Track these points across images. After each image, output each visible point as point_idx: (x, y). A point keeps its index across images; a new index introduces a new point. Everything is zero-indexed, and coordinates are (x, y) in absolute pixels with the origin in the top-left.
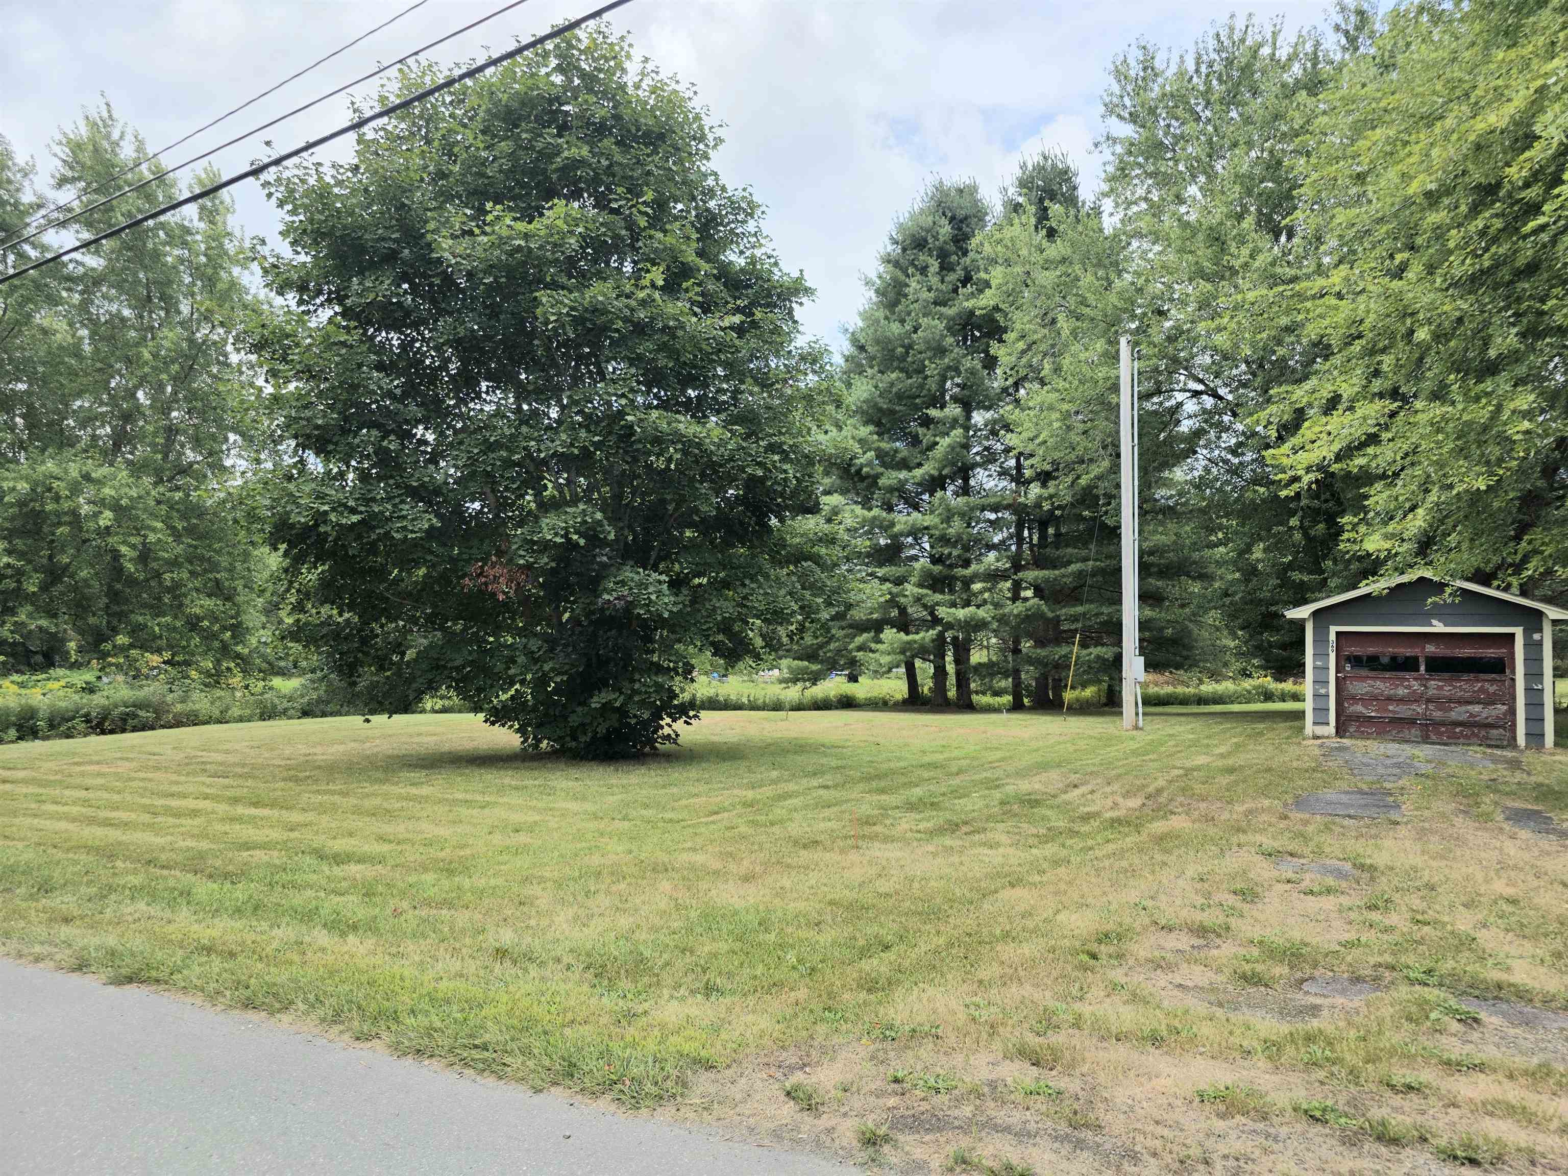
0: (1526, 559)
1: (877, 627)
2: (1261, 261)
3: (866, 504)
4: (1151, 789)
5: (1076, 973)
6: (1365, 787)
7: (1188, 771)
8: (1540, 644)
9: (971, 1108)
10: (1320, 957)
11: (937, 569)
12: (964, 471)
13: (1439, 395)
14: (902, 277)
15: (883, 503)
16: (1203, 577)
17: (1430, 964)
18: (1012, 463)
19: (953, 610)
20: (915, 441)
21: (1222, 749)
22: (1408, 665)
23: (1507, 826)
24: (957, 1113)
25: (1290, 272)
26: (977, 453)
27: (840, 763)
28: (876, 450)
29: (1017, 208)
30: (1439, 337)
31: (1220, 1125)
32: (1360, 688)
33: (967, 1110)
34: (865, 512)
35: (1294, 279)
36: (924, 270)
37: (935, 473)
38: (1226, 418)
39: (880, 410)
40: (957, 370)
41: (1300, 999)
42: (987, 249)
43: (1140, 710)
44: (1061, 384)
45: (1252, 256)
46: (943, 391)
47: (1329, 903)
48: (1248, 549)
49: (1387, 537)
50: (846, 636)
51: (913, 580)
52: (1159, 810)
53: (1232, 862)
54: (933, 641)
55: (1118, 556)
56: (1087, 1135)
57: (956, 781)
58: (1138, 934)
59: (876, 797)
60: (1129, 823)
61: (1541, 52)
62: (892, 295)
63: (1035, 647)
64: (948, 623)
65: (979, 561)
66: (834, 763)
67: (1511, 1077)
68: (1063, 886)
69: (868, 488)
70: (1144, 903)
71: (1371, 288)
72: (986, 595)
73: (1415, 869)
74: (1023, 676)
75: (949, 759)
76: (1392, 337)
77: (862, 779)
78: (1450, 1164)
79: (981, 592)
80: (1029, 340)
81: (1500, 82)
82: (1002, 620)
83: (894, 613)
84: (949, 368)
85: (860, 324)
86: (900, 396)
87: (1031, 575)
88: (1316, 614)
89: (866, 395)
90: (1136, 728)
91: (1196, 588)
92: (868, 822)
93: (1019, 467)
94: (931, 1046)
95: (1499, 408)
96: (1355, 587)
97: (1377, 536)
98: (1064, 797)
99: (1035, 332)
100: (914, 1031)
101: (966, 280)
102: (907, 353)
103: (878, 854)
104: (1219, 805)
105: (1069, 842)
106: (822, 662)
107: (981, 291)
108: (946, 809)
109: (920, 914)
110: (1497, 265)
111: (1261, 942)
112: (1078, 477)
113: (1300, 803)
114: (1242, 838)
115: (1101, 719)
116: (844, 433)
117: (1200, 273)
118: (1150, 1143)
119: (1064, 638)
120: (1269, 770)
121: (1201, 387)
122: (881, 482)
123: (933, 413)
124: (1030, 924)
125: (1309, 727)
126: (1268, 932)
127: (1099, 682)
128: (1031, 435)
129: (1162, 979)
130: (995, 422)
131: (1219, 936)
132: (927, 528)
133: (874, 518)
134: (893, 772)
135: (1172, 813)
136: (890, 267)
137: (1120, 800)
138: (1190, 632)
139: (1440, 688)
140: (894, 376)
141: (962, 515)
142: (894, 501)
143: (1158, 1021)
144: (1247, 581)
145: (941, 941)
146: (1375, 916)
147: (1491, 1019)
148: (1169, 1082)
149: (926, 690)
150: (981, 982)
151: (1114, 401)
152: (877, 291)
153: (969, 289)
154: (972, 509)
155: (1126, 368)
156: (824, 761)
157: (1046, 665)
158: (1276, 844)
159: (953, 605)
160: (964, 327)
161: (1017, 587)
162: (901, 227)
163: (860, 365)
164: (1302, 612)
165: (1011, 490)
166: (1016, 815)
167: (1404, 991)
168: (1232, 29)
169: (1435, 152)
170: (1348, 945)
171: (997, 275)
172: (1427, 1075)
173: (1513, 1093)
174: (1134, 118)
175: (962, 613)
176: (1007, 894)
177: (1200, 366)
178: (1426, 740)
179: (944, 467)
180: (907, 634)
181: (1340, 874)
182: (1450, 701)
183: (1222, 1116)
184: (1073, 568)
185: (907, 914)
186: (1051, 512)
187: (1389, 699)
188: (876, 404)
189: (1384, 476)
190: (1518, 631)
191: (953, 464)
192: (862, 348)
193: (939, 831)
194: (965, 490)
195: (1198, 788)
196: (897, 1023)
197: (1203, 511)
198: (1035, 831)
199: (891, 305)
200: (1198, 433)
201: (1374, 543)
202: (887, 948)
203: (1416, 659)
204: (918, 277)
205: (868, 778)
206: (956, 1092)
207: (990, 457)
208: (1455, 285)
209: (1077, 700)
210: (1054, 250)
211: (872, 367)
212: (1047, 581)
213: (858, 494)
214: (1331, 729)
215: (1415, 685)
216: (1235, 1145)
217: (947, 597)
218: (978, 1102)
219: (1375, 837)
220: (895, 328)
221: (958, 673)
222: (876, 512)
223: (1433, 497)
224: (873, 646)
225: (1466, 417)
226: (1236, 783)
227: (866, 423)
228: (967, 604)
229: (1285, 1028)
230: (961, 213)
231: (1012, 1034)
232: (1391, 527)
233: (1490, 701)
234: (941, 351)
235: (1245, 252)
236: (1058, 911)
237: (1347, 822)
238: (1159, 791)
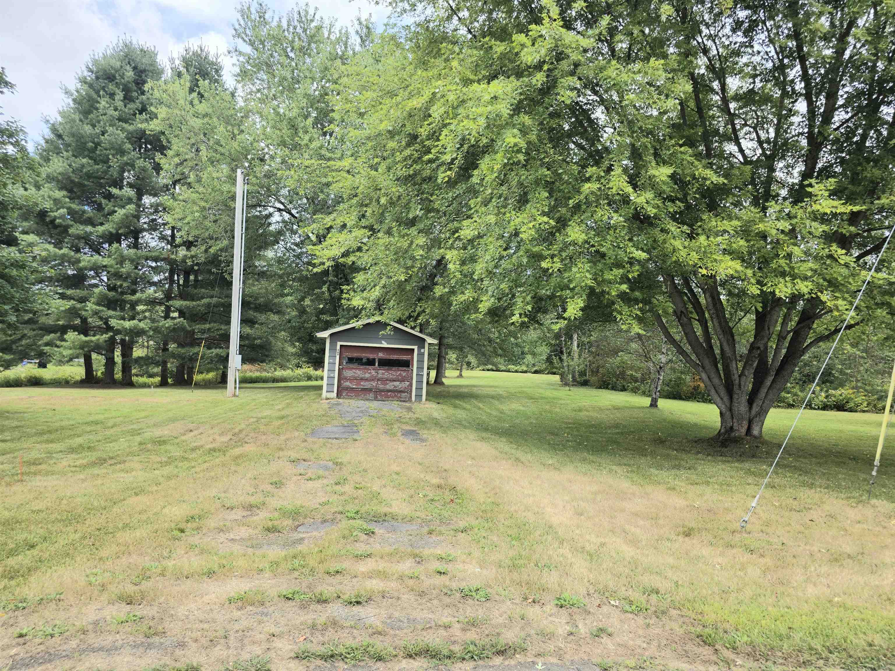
0: (419, 315)
1: (63, 330)
2: (315, 145)
3: (58, 245)
4: (237, 430)
5: (169, 543)
6: (345, 424)
7: (258, 420)
8: (423, 354)
9: (78, 641)
10: (308, 513)
11: (112, 294)
12: (136, 234)
13: (389, 233)
14: (95, 96)
15: (72, 246)
16: (278, 312)
17: (357, 509)
18: (169, 232)
19: (122, 322)
20: (100, 208)
21: (280, 407)
22: (370, 362)
23: (401, 438)
24: (65, 647)
25: (329, 155)
26: (145, 223)
27: (19, 424)
28: (69, 208)
29: (179, 75)
30: (392, 203)
31: (237, 614)
32: (348, 373)
33: (74, 643)
34: (57, 250)
35: (329, 159)
36: (112, 95)
37: (114, 231)
38: (295, 227)
39: (72, 182)
40: (133, 166)
41: (296, 536)
42: (157, 94)
43: (238, 385)
44: (201, 189)
45: (310, 141)
46: (122, 179)
47: (318, 484)
48: (303, 299)
49: (364, 299)
50: (35, 336)
51: (93, 300)
52: (239, 441)
53: (274, 467)
54: (106, 341)
55: (230, 296)
56: (156, 640)
57: (108, 433)
58: (212, 514)
59: (44, 446)
60: (219, 450)
61: (435, 77)
62: (86, 106)
63: (178, 347)
64: (117, 330)
65: (142, 291)
66: (15, 423)
67: (382, 558)
68: (170, 491)
69: (59, 234)
70: (219, 495)
71: (362, 171)
72: (147, 314)
73: (360, 462)
74: (169, 365)
75: (108, 418)
76: (371, 200)
77: (36, 434)
78: (349, 606)
79: (143, 312)
80: (182, 158)
81: (419, 86)
82: (156, 330)
83: (78, 321)
84: (127, 164)
85: (60, 119)
86: (89, 176)
87: (178, 303)
88: (332, 335)
89: (61, 170)
90: (235, 395)
91: (275, 318)
92: (35, 463)
93: (173, 236)
94: (54, 607)
95: (412, 243)
96: (348, 323)
97: (358, 298)
98: (183, 438)
99: (186, 154)
100: (42, 599)
101: (143, 110)
102: (96, 148)
103: (38, 484)
104: (272, 436)
105: (181, 464)
106: (14, 354)
107: (151, 119)
108: (99, 450)
109: (64, 521)
110: (415, 174)
111: (280, 509)
112: (210, 247)
113: (313, 433)
114: (281, 453)
115: (214, 391)
116: (41, 192)
117: (283, 144)
118: (194, 635)
119: (195, 343)
120: (301, 416)
121: (282, 207)
122: (71, 231)
123: (115, 191)
124: (144, 517)
125: (324, 394)
126: (285, 503)
127: (217, 369)
128: (180, 217)
129: (222, 537)
130: (158, 205)
131: (259, 508)
132: (105, 266)
133: (64, 255)
134: (63, 428)
135: (246, 443)
136: (86, 87)
137: (217, 437)
138: (271, 343)
139: (383, 374)
140: (85, 161)
141: (132, 261)
142: (81, 245)
143: (213, 562)
144: (300, 316)
145: (78, 536)
146: (338, 488)
147: (379, 530)
148: (214, 595)
149: (99, 374)
150: (101, 559)
151: (233, 206)
152: (74, 100)
153: (144, 116)
154: (139, 258)
155: (240, 189)
156: (6, 423)
157: (183, 359)
158: (298, 456)
159: (123, 319)
160: (140, 139)
161: (168, 310)
162: (95, 62)
163: (57, 148)
164: (324, 334)
165: (167, 249)
166: (148, 451)
167: (345, 524)
168: (307, 12)
169: (392, 111)
170: (323, 504)
171: (162, 112)
172: (346, 565)
173: (382, 565)
174: (252, 44)
175: (127, 324)
176: (133, 500)
177: (283, 195)
178: (376, 399)
179: (120, 228)
180: (86, 335)
181: (326, 468)
182: (387, 380)
183: (239, 609)
184: (205, 301)
185: (53, 522)
186: (192, 266)
187: (362, 379)
188: (69, 177)
189: (365, 269)
190: (415, 348)
191: (128, 227)
192: (60, 136)
193: (93, 464)
194: (136, 246)
195: (262, 428)
196: (29, 598)
197: (281, 277)
198: (159, 459)
199: (86, 113)
200: (280, 233)
201: (357, 302)
202: (32, 546)
203: (374, 359)
204: (107, 99)
205: (41, 433)
206: (68, 633)
207: (153, 226)
208: (398, 180)
209: (204, 380)
210: (202, 107)
211: (67, 151)
212: (188, 307)
213: (51, 237)
214: (334, 394)
215: (373, 372)
216: (244, 623)
217: (118, 313)
218: (82, 636)
219: (346, 448)
220: (87, 129)
221: (123, 363)
222: (65, 251)
223: (383, 282)
224: (58, 343)
225: (399, 245)
226: (283, 424)
227: (61, 189)
228: (133, 318)
229: (283, 553)
230: (141, 67)
231: (114, 589)
232: (365, 294)
233: (402, 381)
234: (122, 152)
235: (307, 137)
236: (165, 507)
237: (334, 441)
238: (241, 431)
